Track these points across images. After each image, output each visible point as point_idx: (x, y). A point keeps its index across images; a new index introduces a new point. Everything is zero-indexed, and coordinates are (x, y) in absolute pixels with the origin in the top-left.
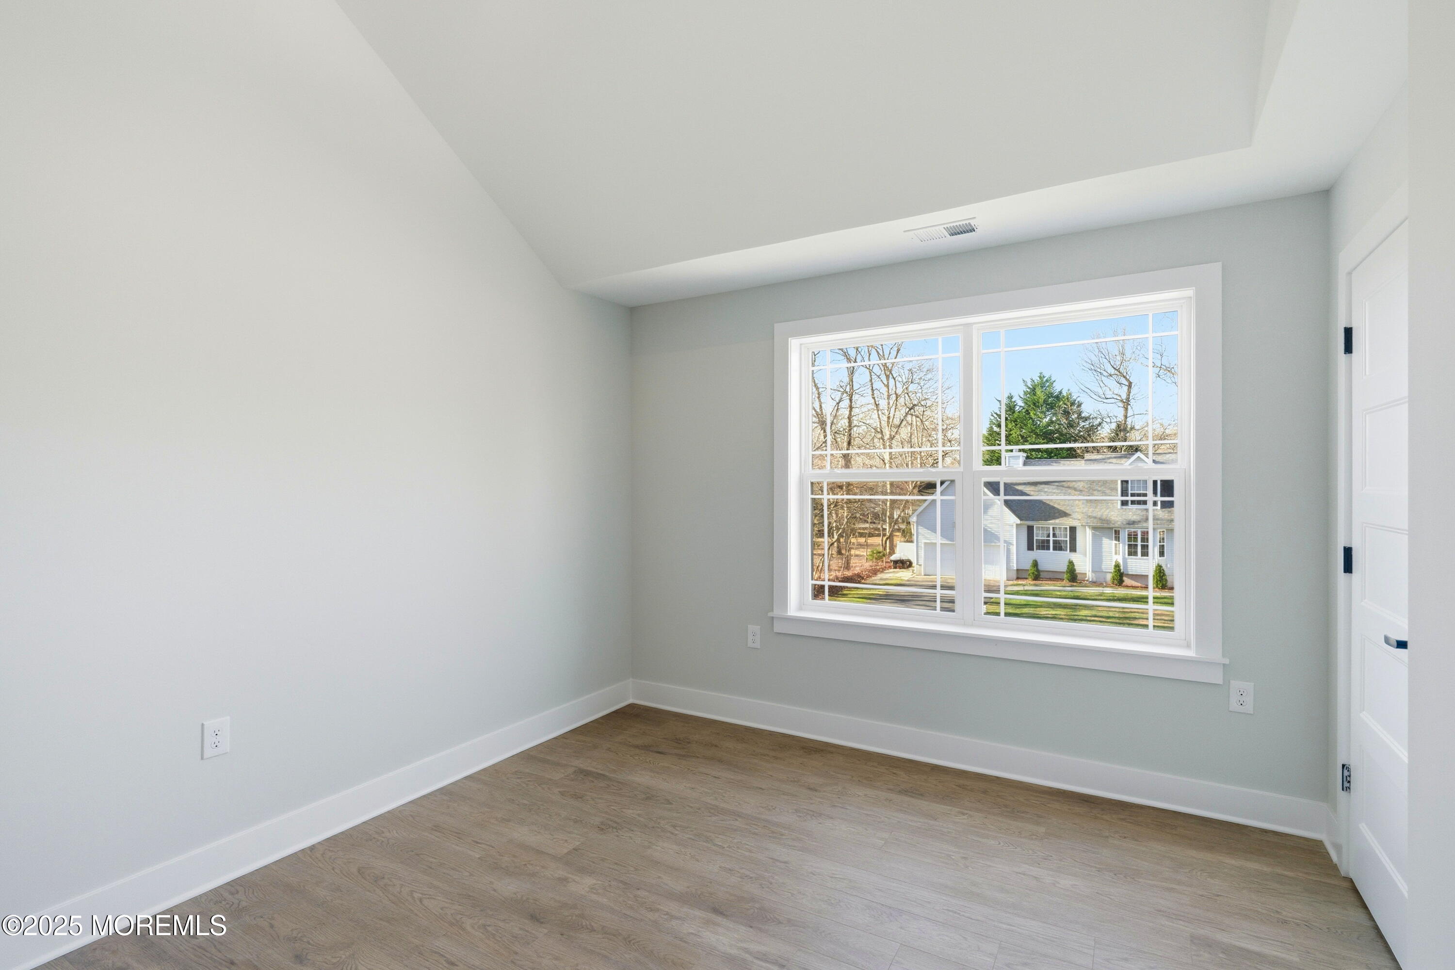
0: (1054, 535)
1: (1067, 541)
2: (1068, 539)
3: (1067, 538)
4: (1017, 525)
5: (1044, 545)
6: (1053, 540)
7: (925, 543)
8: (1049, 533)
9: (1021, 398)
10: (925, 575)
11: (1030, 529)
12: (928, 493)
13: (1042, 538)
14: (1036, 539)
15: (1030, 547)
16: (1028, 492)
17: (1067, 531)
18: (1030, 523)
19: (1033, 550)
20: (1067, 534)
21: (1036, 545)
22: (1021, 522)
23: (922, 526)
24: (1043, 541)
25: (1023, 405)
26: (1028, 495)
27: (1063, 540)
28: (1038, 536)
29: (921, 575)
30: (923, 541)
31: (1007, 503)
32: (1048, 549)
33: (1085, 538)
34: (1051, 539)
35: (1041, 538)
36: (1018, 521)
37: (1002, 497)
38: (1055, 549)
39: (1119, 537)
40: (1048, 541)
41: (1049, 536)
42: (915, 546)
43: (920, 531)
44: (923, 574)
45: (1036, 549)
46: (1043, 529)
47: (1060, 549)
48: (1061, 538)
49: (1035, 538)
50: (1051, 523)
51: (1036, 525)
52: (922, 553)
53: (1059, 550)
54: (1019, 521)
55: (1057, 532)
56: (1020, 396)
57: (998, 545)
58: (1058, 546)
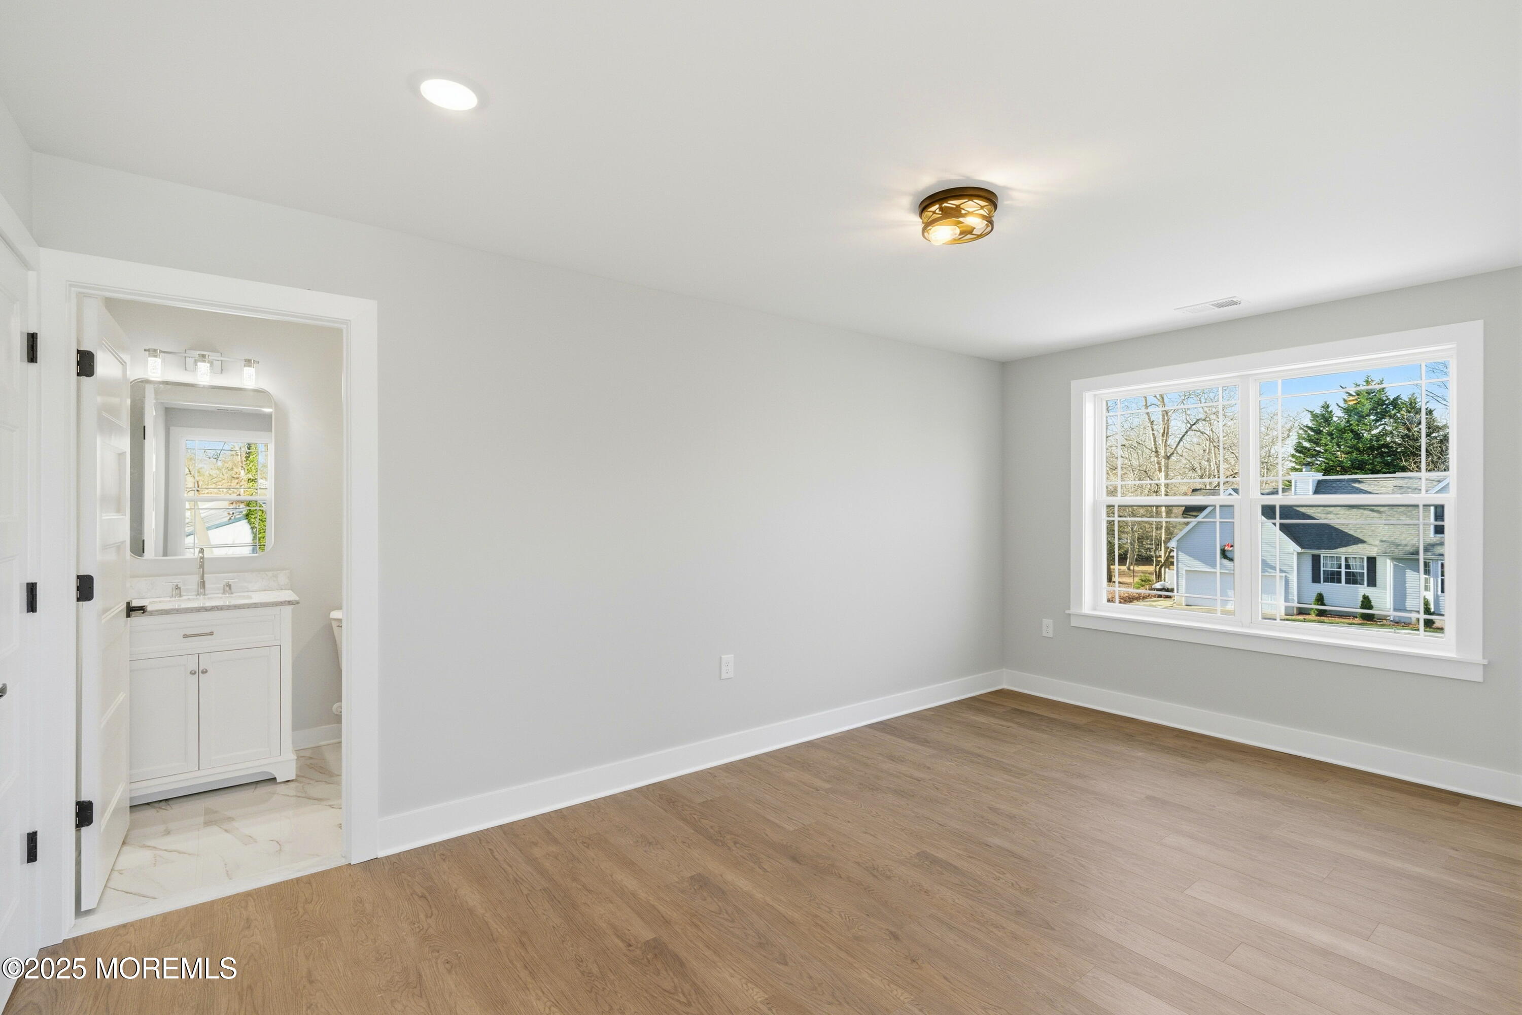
0: (1347, 566)
1: (1364, 573)
2: (1365, 571)
3: (1363, 570)
4: (1299, 554)
5: (1334, 577)
6: (1346, 572)
7: (1186, 570)
8: (1341, 564)
9: (1340, 407)
10: (1187, 605)
11: (1316, 560)
12: (1192, 516)
13: (1331, 569)
14: (1324, 570)
15: (1316, 579)
16: (1313, 515)
17: (1363, 562)
18: (1316, 552)
19: (1320, 582)
20: (1363, 565)
21: (1324, 577)
22: (1303, 550)
23: (1182, 552)
24: (1333, 573)
25: (1342, 415)
26: (1316, 519)
27: (1359, 572)
28: (1326, 566)
29: (1182, 605)
30: (1183, 569)
31: (1284, 528)
32: (1339, 581)
33: (1386, 570)
34: (1343, 570)
35: (1329, 569)
36: (1299, 549)
37: (1278, 521)
38: (1347, 582)
39: (1429, 571)
40: (1339, 573)
41: (1340, 567)
42: (1175, 572)
43: (1180, 557)
44: (1184, 604)
45: (1324, 582)
46: (1330, 558)
47: (1355, 582)
48: (1357, 570)
49: (1322, 569)
50: (1343, 552)
51: (1323, 553)
52: (1183, 582)
53: (1353, 584)
54: (1301, 549)
55: (1351, 562)
56: (1338, 405)
57: (1273, 576)
58: (1353, 579)
